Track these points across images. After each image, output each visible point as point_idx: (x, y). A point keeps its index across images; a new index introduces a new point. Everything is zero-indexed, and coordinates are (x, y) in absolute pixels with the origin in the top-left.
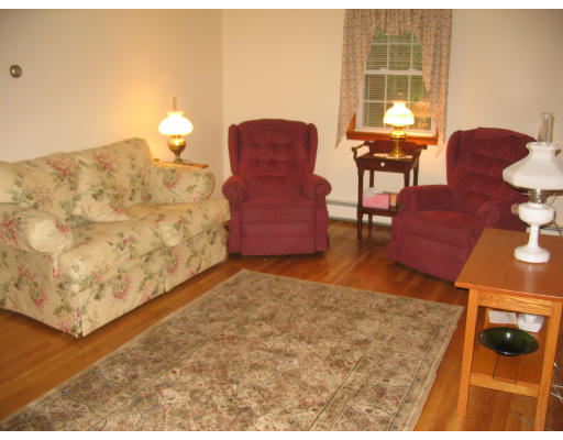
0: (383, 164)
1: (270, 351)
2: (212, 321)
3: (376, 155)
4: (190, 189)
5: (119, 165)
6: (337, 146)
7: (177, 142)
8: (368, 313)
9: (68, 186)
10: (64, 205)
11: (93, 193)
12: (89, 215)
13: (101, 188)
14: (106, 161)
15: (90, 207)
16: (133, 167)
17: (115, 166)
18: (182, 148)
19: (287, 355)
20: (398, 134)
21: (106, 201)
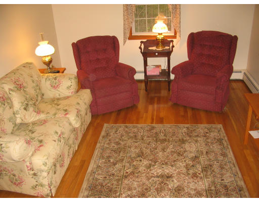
0: (157, 54)
1: (158, 177)
2: (115, 164)
3: (150, 48)
4: (68, 88)
5: (26, 83)
6: (124, 44)
7: (47, 59)
8: (185, 139)
9: (8, 107)
10: (10, 120)
11: (23, 107)
12: (25, 121)
13: (26, 102)
14: (20, 83)
15: (25, 116)
16: (33, 82)
17: (25, 84)
18: (50, 62)
19: (168, 177)
20: (160, 37)
21: (31, 109)
